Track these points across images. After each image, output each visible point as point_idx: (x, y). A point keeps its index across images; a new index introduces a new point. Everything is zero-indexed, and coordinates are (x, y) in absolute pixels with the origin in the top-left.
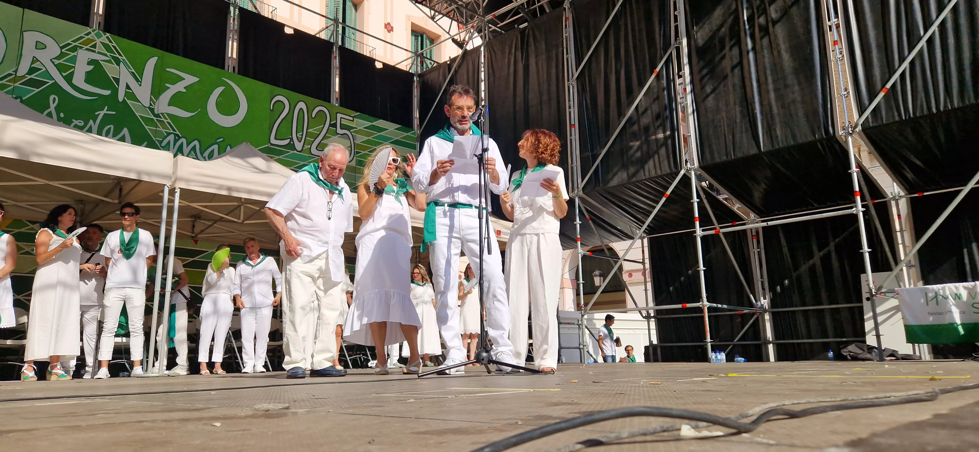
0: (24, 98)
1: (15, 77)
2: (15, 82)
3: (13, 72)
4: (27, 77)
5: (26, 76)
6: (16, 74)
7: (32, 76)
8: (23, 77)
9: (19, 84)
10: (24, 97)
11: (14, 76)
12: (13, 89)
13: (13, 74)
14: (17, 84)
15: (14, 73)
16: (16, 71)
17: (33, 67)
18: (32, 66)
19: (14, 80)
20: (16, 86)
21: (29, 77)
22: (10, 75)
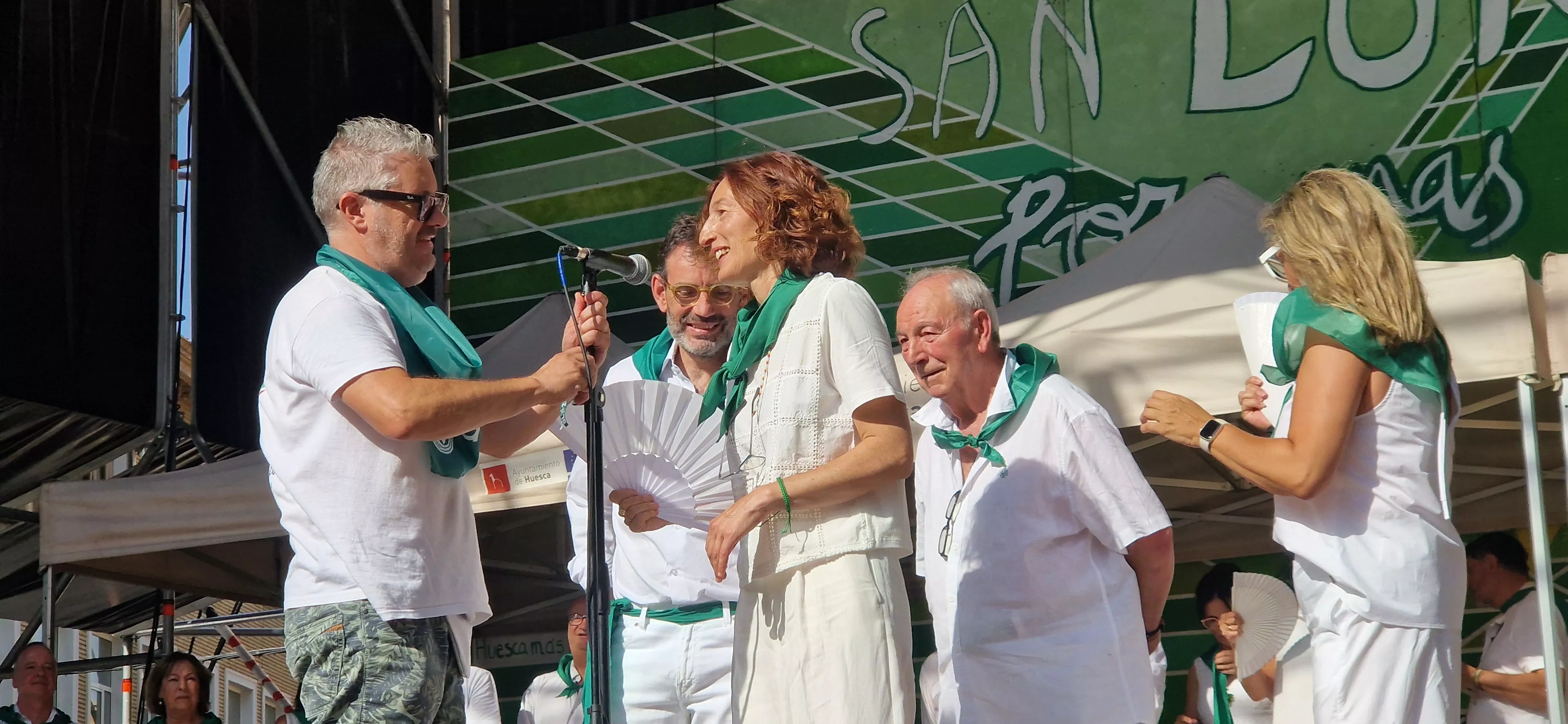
0: (1512, 129)
1: (1475, 74)
2: (1478, 90)
3: (1466, 58)
4: (1507, 56)
5: (1504, 52)
6: (1476, 62)
7: (1520, 47)
8: (1497, 59)
9: (1492, 89)
10: (1511, 123)
11: (1472, 70)
12: (1478, 111)
13: (1469, 65)
14: (1485, 93)
15: (1471, 61)
16: (1474, 53)
17: (1518, 15)
18: (1515, 12)
19: (1476, 85)
20: (1487, 99)
21: (1512, 53)
22: (1462, 70)
